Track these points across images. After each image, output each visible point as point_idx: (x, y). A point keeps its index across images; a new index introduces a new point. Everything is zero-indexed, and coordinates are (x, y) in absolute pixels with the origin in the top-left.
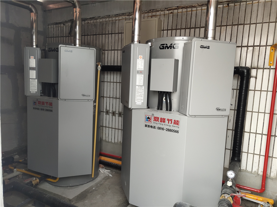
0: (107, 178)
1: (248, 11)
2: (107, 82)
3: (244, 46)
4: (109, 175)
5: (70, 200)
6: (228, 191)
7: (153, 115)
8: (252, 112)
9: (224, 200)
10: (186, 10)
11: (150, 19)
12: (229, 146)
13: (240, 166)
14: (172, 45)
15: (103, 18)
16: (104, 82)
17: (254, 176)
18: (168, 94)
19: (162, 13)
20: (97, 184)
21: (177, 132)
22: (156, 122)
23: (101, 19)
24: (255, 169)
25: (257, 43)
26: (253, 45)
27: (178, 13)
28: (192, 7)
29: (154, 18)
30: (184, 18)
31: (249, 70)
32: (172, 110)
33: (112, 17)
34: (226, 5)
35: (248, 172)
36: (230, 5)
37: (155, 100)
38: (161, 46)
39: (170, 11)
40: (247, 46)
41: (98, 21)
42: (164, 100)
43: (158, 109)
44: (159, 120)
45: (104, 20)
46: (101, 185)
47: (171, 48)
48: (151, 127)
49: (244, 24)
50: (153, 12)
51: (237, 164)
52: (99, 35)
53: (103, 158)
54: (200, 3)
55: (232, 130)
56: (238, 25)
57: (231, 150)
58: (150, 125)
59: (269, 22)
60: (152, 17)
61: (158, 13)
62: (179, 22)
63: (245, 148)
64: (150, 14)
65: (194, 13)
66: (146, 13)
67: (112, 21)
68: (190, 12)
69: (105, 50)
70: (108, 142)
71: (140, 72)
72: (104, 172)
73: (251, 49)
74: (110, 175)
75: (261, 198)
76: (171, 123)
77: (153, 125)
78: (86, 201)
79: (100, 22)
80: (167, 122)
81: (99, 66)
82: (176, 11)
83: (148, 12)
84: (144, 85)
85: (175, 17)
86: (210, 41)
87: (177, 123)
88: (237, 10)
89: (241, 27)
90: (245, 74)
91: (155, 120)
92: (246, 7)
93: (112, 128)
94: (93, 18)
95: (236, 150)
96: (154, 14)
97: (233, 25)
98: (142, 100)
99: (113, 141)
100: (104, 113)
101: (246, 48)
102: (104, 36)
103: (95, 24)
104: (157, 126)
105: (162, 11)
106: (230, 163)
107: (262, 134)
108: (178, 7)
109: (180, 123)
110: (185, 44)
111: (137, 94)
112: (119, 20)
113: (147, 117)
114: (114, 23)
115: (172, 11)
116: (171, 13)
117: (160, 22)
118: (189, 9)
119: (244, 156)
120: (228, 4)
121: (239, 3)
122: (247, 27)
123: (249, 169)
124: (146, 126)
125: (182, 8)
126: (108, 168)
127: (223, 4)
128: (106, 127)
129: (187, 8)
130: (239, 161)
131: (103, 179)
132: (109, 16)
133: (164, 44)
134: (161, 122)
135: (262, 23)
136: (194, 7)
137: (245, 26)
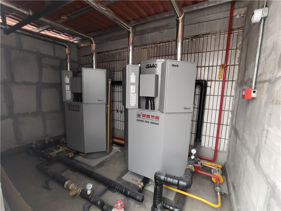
0: (118, 152)
1: (205, 43)
2: (117, 91)
3: (203, 67)
4: (118, 151)
5: (93, 167)
6: (192, 162)
7: (142, 112)
8: (208, 109)
9: (189, 169)
10: (165, 44)
11: (143, 50)
12: (194, 131)
13: (201, 144)
14: (154, 65)
15: (113, 51)
16: (115, 91)
17: (209, 150)
18: (152, 99)
19: (150, 46)
20: (110, 157)
21: (158, 124)
22: (144, 117)
23: (112, 51)
24: (210, 146)
25: (211, 64)
26: (208, 66)
27: (160, 46)
28: (169, 42)
29: (145, 50)
30: (164, 49)
31: (206, 82)
32: (155, 109)
33: (119, 50)
34: (191, 40)
35: (206, 148)
36: (193, 40)
37: (144, 103)
38: (147, 66)
39: (155, 45)
40: (205, 67)
41: (110, 53)
42: (150, 103)
43: (146, 109)
44: (146, 116)
45: (114, 52)
46: (113, 157)
47: (153, 67)
48: (141, 121)
49: (202, 52)
50: (144, 46)
51: (199, 143)
52: (111, 61)
53: (115, 140)
54: (174, 39)
55: (196, 121)
56: (199, 53)
57: (195, 134)
58: (140, 119)
59: (219, 51)
60: (144, 49)
61: (148, 46)
62: (161, 51)
63: (204, 133)
64: (143, 47)
65: (170, 45)
66: (140, 46)
67: (119, 52)
68: (168, 45)
69: (115, 71)
70: (119, 130)
71: (133, 84)
72: (116, 149)
73: (207, 68)
74: (120, 151)
75: (213, 165)
76: (154, 118)
77: (142, 120)
78: (103, 168)
79: (112, 54)
80: (151, 117)
81: (110, 81)
82: (159, 45)
83: (141, 46)
84: (136, 93)
85: (158, 49)
86: (179, 61)
87: (157, 118)
88: (198, 43)
89: (200, 54)
90: (204, 84)
91: (143, 116)
92: (203, 41)
93: (120, 121)
94: (107, 51)
95: (198, 134)
96: (145, 47)
97: (195, 53)
98: (135, 103)
99: (121, 129)
100: (116, 112)
101: (204, 68)
102: (114, 62)
103: (108, 55)
104: (144, 120)
105: (150, 45)
106: (194, 143)
107: (215, 124)
108: (160, 42)
109: (160, 118)
110: (162, 64)
111: (131, 99)
112: (123, 52)
113: (138, 114)
114: (120, 54)
115: (156, 45)
116: (156, 46)
117: (149, 52)
118: (167, 43)
119: (203, 138)
120: (192, 39)
121: (199, 39)
122: (204, 54)
123: (206, 146)
124: (137, 120)
125: (163, 42)
126: (119, 146)
127: (189, 40)
128: (117, 120)
129: (166, 42)
130: (200, 141)
131: (115, 153)
132: (117, 50)
133: (149, 65)
134: (147, 117)
135: (214, 51)
136: (170, 42)
137: (203, 53)
